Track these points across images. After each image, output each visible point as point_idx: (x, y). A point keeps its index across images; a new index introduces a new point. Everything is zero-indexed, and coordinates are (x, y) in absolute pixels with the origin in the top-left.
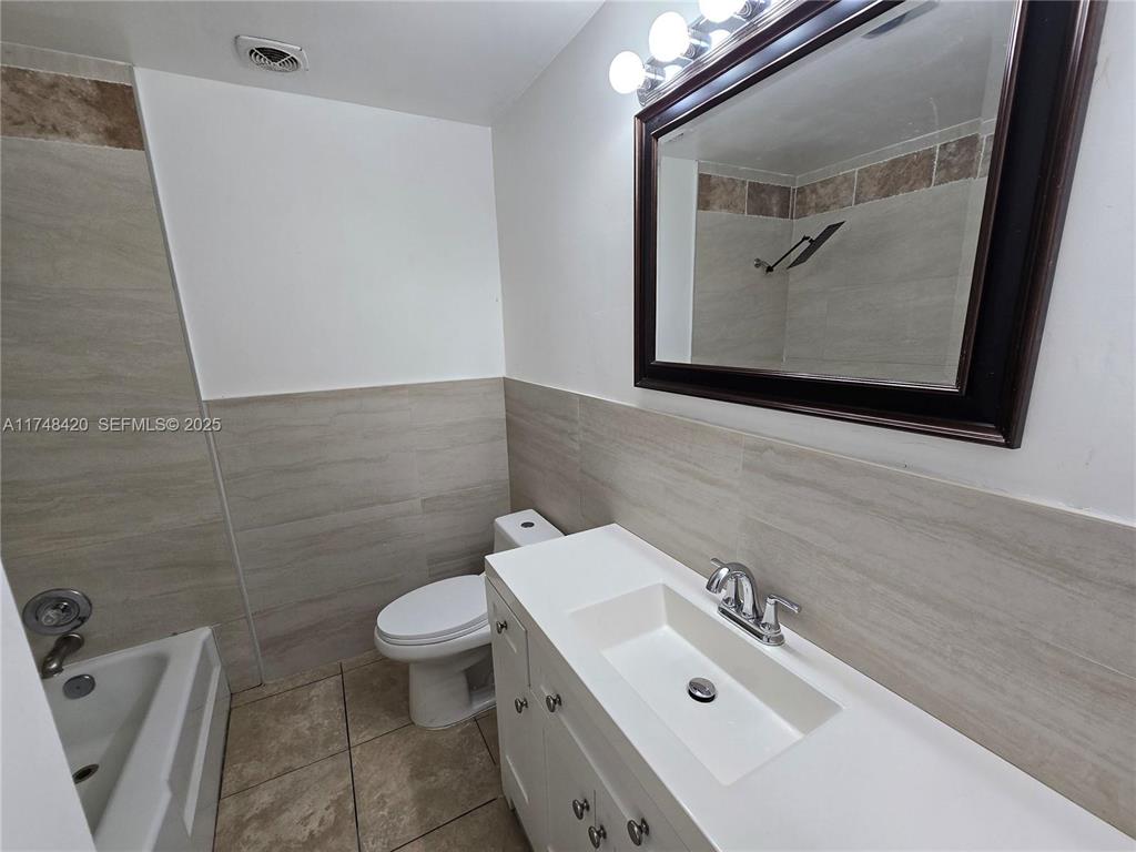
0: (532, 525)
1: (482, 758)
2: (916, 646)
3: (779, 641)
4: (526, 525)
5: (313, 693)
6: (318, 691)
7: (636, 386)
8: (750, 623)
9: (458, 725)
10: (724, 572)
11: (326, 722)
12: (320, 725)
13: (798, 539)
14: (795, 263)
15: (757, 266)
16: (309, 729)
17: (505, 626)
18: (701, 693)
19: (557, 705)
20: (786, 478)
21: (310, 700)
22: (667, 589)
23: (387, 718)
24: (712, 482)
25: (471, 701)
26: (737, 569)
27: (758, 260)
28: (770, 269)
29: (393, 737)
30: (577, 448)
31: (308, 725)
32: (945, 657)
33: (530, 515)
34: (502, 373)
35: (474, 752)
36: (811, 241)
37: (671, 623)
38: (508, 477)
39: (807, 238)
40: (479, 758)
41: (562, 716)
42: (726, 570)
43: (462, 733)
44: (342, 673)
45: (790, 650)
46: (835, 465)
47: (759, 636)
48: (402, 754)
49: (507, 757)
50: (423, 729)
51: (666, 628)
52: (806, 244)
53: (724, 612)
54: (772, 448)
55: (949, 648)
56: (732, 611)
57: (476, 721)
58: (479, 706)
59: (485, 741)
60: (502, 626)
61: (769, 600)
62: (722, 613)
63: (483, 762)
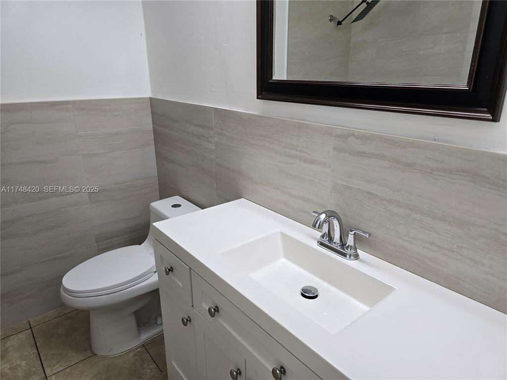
0: (179, 206)
1: (151, 369)
2: (437, 248)
3: (357, 257)
4: (174, 206)
5: (8, 344)
6: (13, 342)
7: (257, 98)
8: (339, 248)
9: (130, 351)
10: (323, 216)
11: (23, 363)
12: (19, 366)
13: (368, 193)
14: (356, 20)
15: (331, 20)
16: (10, 369)
17: (171, 270)
18: (309, 294)
19: (216, 312)
20: (362, 154)
21: (7, 349)
22: (283, 234)
23: (73, 354)
24: (313, 162)
25: (139, 333)
26: (331, 214)
27: (331, 16)
28: (339, 23)
29: (80, 365)
30: (213, 147)
31: (8, 366)
32: (453, 252)
33: (177, 200)
34: (148, 94)
35: (145, 366)
36: (368, 3)
37: (287, 257)
38: (156, 174)
39: (365, 1)
40: (150, 369)
41: (219, 319)
42: (325, 215)
43: (135, 355)
44: (31, 328)
45: (363, 261)
46: (393, 142)
47: (344, 255)
48: (90, 376)
49: (173, 363)
50: (104, 357)
51: (283, 260)
52: (364, 5)
53: (322, 244)
54: (353, 135)
55: (455, 246)
56: (327, 243)
57: (144, 346)
58: (145, 336)
59: (152, 359)
60: (169, 270)
61: (350, 232)
62: (320, 245)
63: (153, 372)
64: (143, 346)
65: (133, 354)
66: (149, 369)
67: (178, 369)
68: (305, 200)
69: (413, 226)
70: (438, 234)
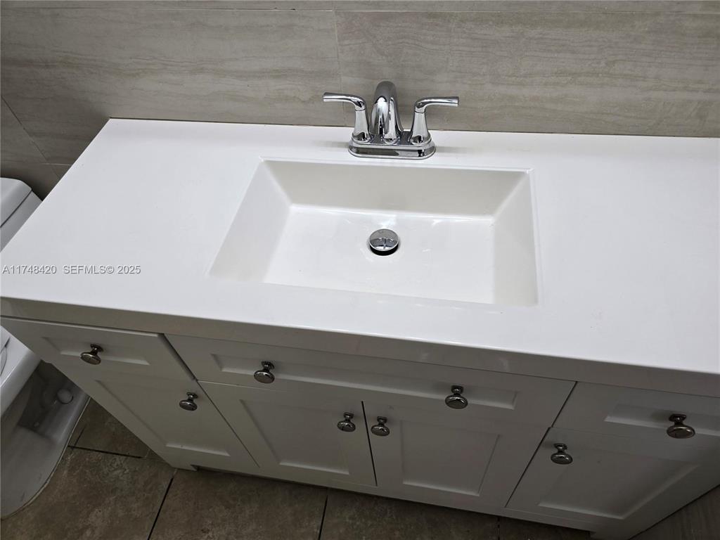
1: (120, 467)
2: (569, 78)
9: (58, 470)
17: (97, 349)
32: (598, 74)
35: (106, 470)
51: (295, 209)
55: (602, 64)
57: (73, 447)
58: (62, 434)
59: (107, 453)
60: (94, 353)
61: (417, 109)
62: (357, 153)
63: (126, 468)
64: (71, 447)
65: (65, 472)
66: (116, 470)
67: (185, 448)
68: (279, 74)
69: (528, 54)
70: (573, 52)
